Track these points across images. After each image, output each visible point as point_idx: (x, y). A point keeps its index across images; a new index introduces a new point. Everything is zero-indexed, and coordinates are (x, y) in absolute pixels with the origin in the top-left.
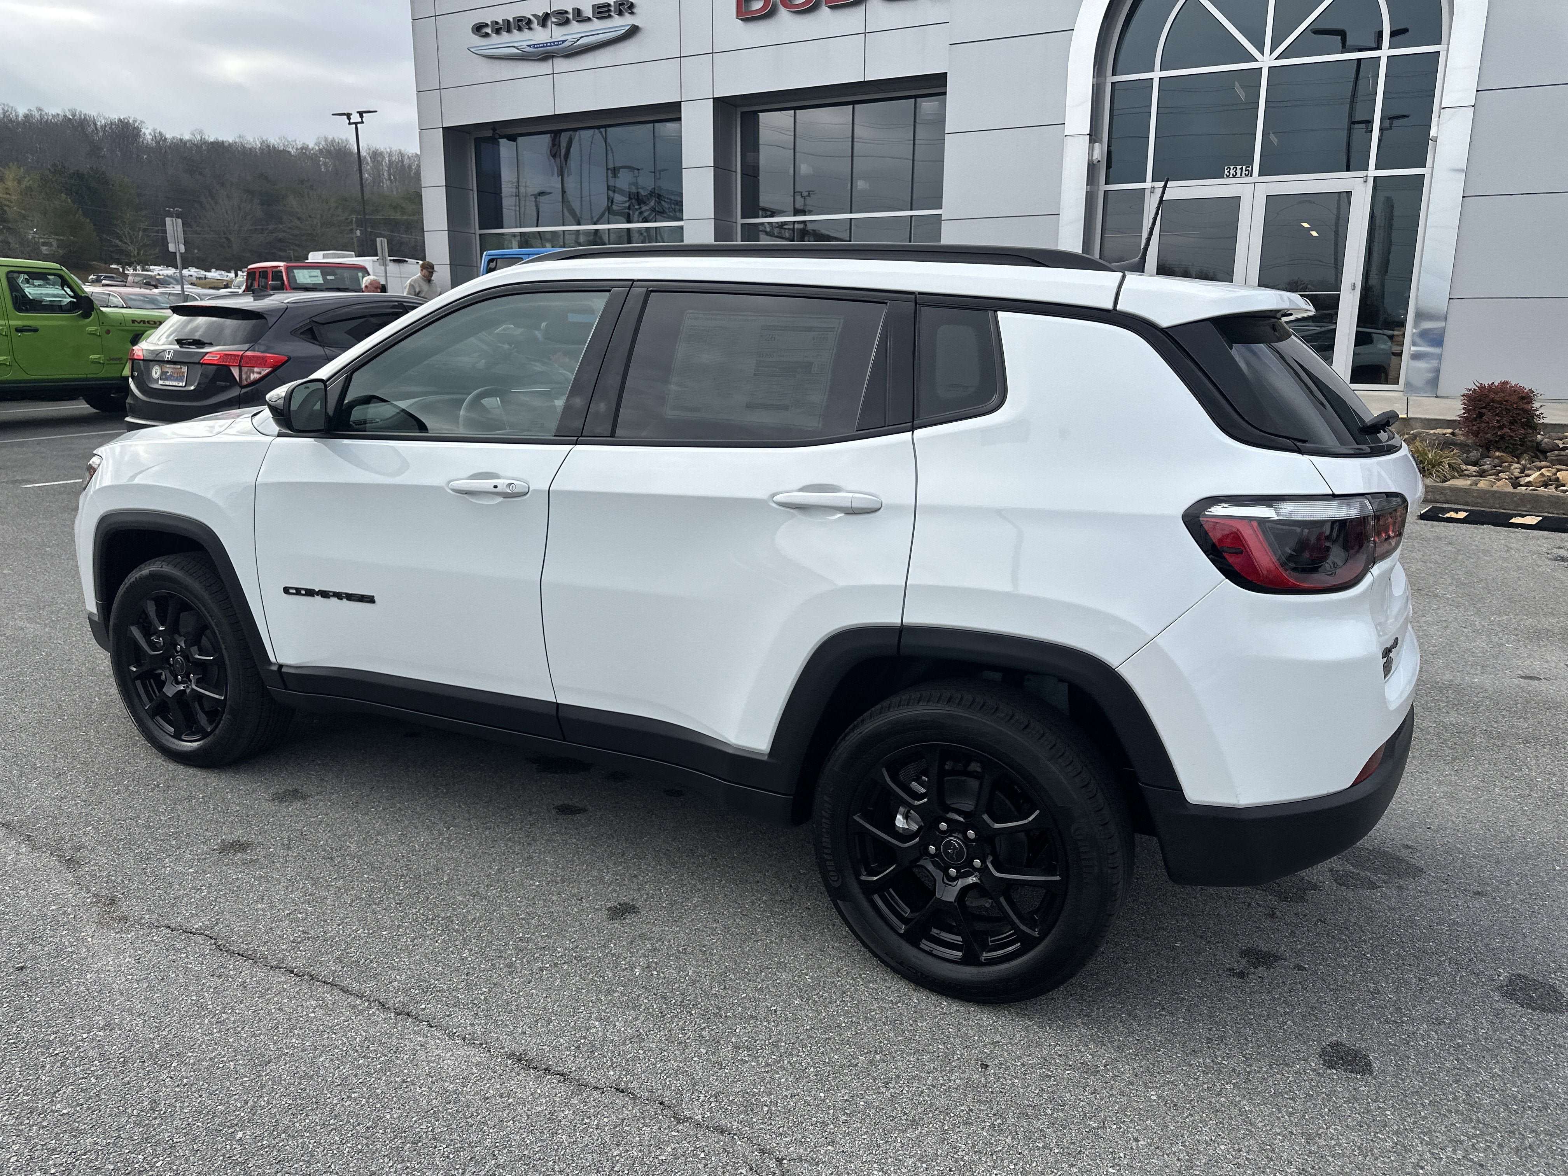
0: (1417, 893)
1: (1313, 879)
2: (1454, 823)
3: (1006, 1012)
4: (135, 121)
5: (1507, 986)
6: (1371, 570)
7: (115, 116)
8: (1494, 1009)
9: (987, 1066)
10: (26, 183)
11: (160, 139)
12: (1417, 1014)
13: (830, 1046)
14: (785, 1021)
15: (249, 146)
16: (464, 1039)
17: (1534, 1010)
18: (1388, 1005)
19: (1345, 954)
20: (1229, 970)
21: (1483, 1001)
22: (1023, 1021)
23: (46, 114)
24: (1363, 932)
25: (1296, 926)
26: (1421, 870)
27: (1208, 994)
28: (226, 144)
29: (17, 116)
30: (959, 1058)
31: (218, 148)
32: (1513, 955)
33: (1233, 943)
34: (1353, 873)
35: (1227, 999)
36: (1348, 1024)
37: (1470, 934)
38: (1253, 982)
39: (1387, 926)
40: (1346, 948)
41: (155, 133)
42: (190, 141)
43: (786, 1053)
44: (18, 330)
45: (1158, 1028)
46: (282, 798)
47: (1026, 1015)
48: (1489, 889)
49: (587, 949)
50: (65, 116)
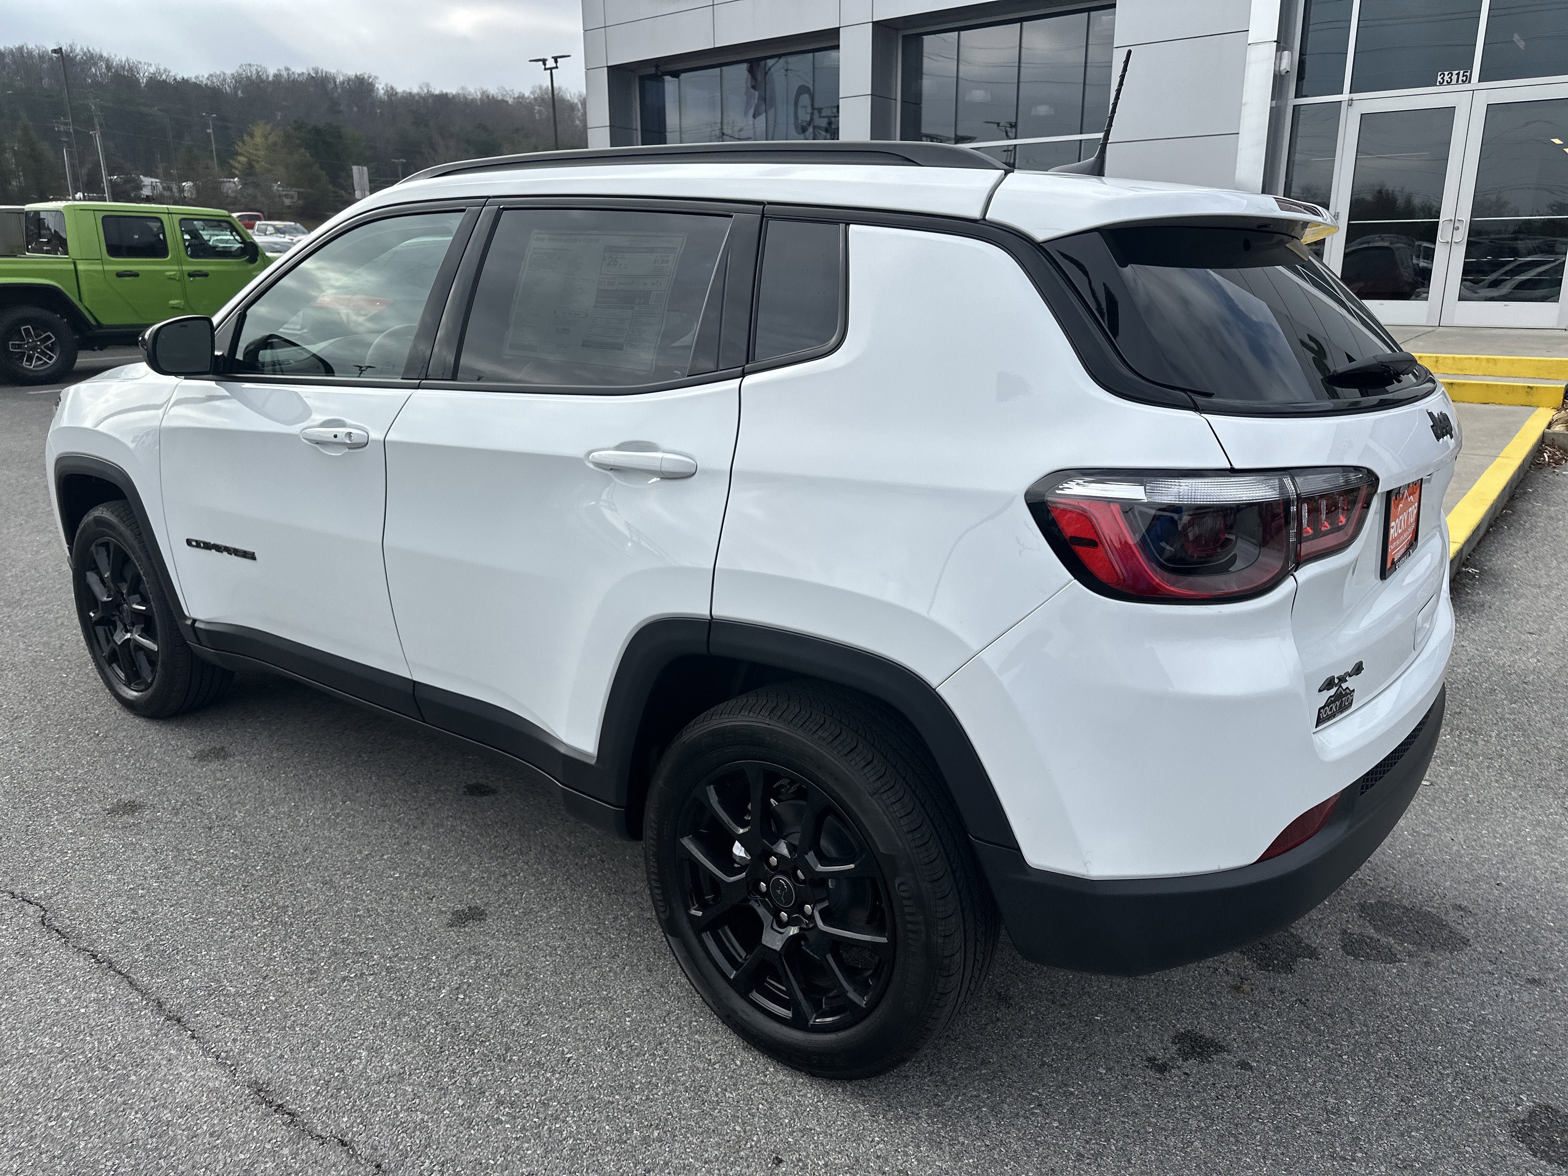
0: (1448, 974)
1: (1315, 943)
2: (1536, 879)
3: (840, 1090)
4: (369, 77)
5: (1523, 1121)
6: (1295, 574)
7: (351, 73)
8: (1492, 1154)
9: (781, 1161)
10: (272, 139)
11: (391, 93)
12: (1378, 1150)
13: (608, 1112)
14: (573, 1074)
15: (470, 97)
16: (218, 1057)
17: (1550, 1162)
18: (1343, 1132)
19: (1313, 1052)
20: (1149, 1060)
21: (1481, 1141)
22: (854, 1103)
23: (293, 73)
24: (1351, 1022)
25: (1265, 1006)
26: (1466, 942)
27: (1108, 1090)
28: (450, 96)
29: (268, 76)
30: (751, 1146)
31: (443, 99)
32: (1550, 1076)
33: (1170, 1022)
34: (1371, 939)
35: (1129, 1099)
36: (1276, 1155)
37: (1499, 1040)
38: (1174, 1078)
39: (1388, 1017)
40: (1318, 1044)
41: (387, 87)
42: (418, 94)
43: (552, 1116)
44: (191, 275)
45: (1020, 1131)
46: (203, 757)
47: (863, 1095)
48: (1551, 976)
49: (406, 959)
50: (309, 74)
